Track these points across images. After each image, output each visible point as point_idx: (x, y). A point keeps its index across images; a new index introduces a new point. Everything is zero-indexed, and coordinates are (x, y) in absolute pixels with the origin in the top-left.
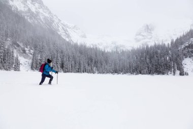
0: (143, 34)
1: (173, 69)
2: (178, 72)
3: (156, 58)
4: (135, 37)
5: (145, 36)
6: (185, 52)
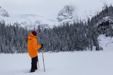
0: (65, 14)
1: (90, 45)
2: (94, 48)
3: (75, 35)
4: (58, 17)
5: (67, 16)
6: (99, 29)
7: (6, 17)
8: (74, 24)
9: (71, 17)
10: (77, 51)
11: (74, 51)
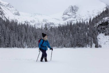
0: (69, 14)
1: (90, 43)
2: (94, 45)
3: (77, 33)
4: (63, 16)
5: (71, 15)
6: (99, 29)
7: (17, 15)
8: (76, 23)
9: (75, 16)
10: (79, 47)
11: (76, 48)
